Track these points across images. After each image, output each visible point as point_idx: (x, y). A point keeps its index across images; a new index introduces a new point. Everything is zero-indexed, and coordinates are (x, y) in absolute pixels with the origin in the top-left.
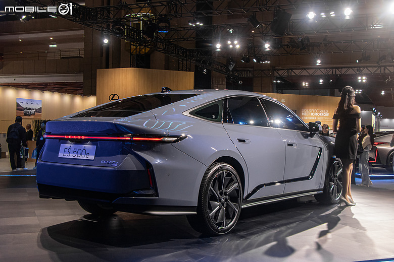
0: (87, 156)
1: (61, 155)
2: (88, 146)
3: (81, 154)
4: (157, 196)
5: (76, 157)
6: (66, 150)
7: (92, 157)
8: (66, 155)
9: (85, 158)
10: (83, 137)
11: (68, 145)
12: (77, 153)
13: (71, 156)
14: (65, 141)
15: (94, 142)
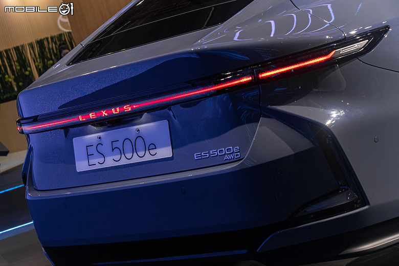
0: (152, 152)
1: (82, 166)
2: (145, 127)
3: (134, 150)
4: (365, 202)
5: (124, 162)
6: (92, 150)
7: (165, 152)
8: (97, 163)
9: (148, 157)
10: (128, 108)
11: (92, 138)
12: (122, 152)
13: (110, 162)
14: (81, 128)
15: (156, 113)
